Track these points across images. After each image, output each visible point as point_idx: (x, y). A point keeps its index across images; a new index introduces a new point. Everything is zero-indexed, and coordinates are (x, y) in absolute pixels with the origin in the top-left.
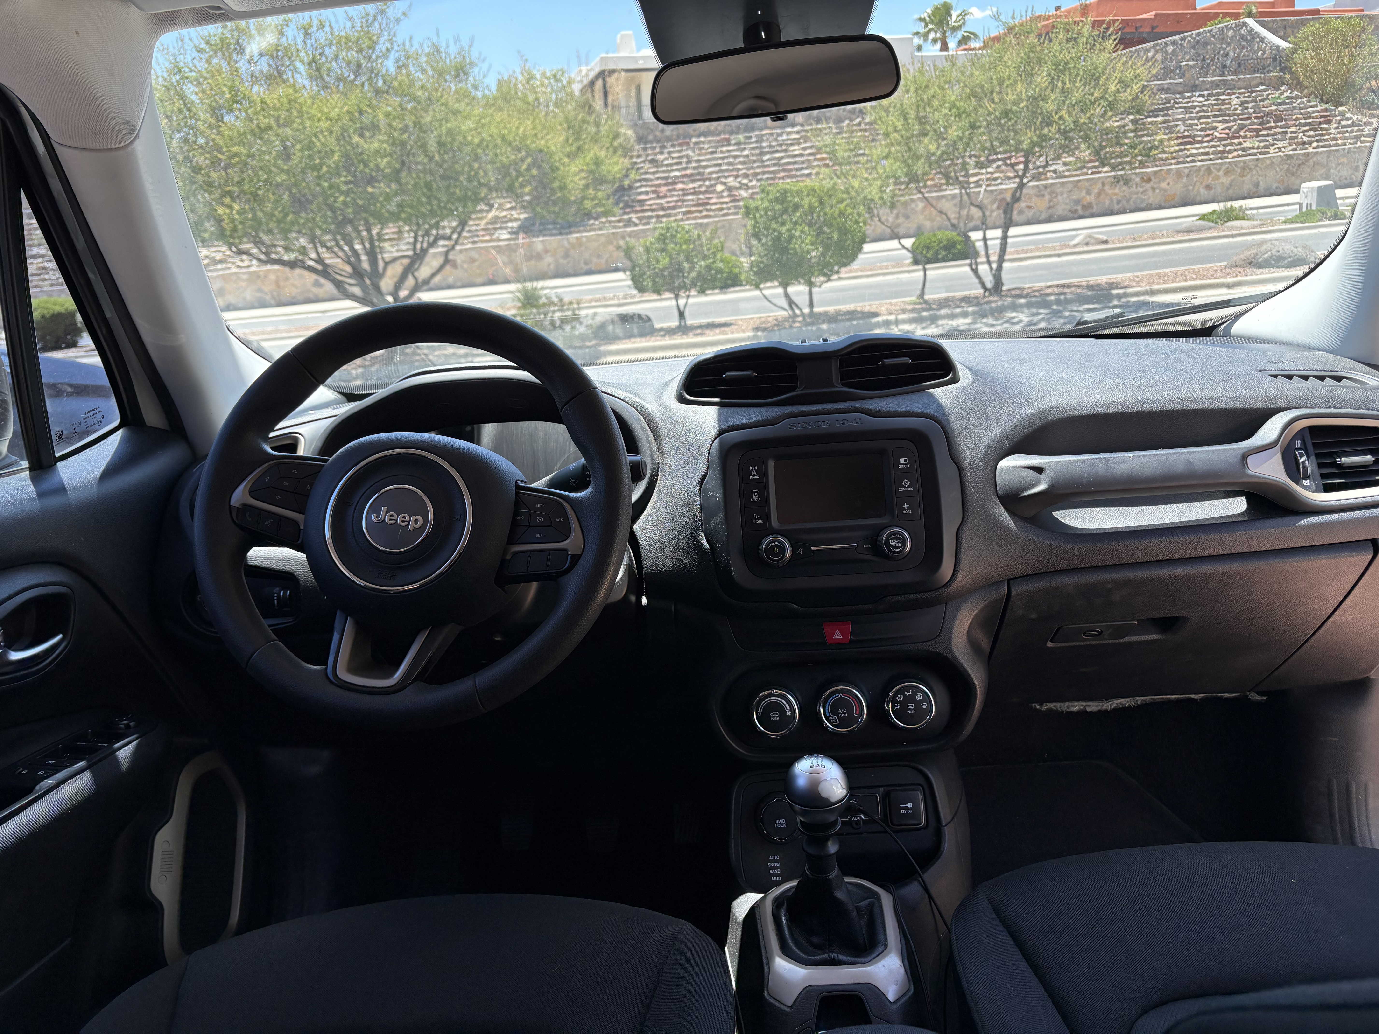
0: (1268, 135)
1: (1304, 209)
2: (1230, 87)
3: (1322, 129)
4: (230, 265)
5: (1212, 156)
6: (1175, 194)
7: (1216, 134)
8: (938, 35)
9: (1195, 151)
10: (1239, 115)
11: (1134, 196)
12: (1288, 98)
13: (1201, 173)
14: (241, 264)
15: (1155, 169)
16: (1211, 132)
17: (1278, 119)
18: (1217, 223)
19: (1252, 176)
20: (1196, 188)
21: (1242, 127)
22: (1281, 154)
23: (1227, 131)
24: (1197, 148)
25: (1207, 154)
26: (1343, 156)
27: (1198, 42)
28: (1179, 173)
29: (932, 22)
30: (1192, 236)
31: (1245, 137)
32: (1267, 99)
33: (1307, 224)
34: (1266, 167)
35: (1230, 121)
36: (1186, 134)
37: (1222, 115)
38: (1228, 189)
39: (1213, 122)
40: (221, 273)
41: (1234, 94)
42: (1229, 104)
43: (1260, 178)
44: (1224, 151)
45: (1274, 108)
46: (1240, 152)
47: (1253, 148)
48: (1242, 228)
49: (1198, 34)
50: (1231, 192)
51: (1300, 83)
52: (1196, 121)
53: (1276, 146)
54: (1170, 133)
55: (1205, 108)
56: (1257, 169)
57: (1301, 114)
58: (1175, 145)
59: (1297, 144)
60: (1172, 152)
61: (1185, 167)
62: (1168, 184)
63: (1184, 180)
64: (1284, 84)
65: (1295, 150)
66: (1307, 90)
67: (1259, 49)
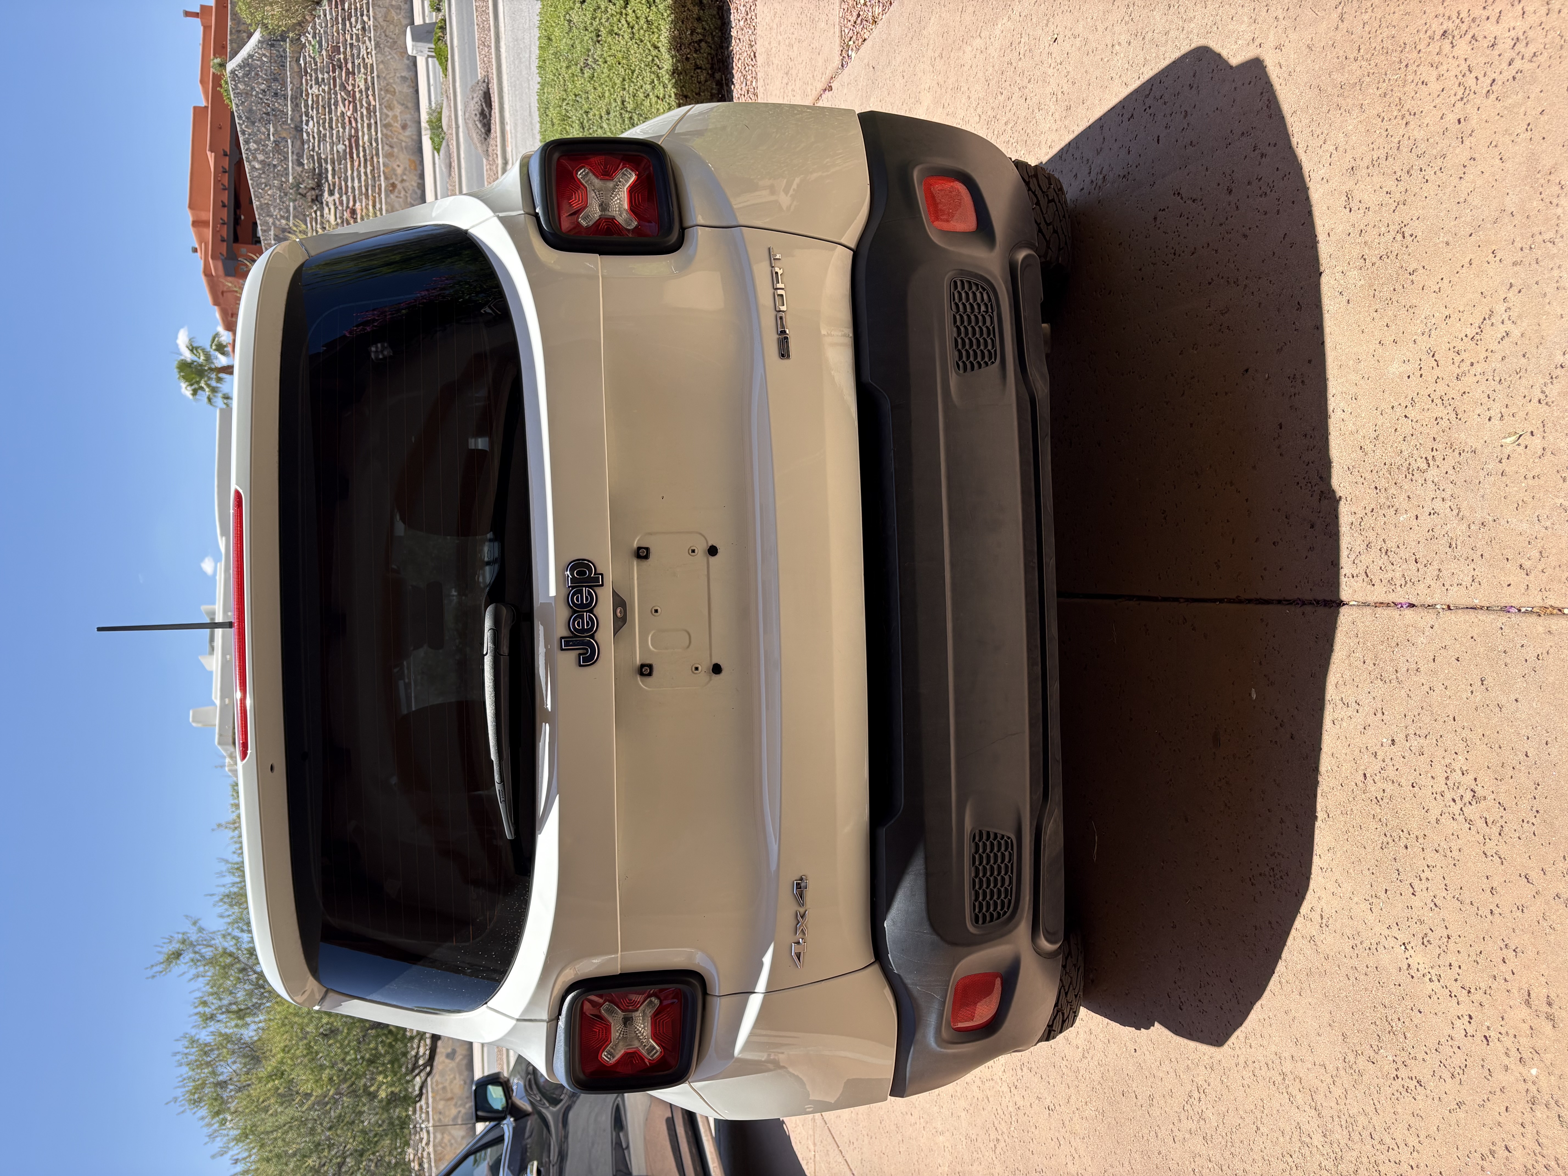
0: (353, 63)
1: (433, 54)
2: (299, 93)
3: (350, 8)
4: (425, 1154)
5: (372, 121)
6: (409, 160)
7: (349, 114)
8: (213, 376)
9: (366, 138)
10: (330, 89)
11: (409, 199)
12: (314, 37)
13: (389, 133)
14: (424, 1142)
15: (382, 178)
16: (347, 118)
17: (336, 49)
18: (443, 138)
19: (395, 83)
20: (404, 139)
21: (343, 87)
22: (374, 52)
23: (347, 102)
24: (363, 135)
25: (369, 126)
27: (247, 118)
28: (389, 155)
29: (198, 382)
30: (455, 164)
31: (354, 85)
32: (314, 59)
33: (449, 57)
34: (387, 69)
35: (336, 97)
36: (347, 143)
37: (329, 106)
38: (407, 107)
39: (336, 115)
40: (433, 1164)
41: (307, 90)
42: (317, 96)
43: (398, 75)
44: (368, 109)
45: (324, 52)
46: (370, 92)
47: (366, 80)
48: (450, 116)
49: (240, 118)
50: (410, 105)
51: (300, 24)
52: (334, 132)
53: (365, 56)
54: (345, 160)
55: (321, 122)
56: (388, 77)
57: (332, 26)
58: (358, 156)
59: (364, 35)
60: (366, 160)
61: (383, 149)
62: (399, 166)
63: (396, 150)
64: (299, 39)
65: (370, 38)
66: (307, 17)
67: (260, 59)
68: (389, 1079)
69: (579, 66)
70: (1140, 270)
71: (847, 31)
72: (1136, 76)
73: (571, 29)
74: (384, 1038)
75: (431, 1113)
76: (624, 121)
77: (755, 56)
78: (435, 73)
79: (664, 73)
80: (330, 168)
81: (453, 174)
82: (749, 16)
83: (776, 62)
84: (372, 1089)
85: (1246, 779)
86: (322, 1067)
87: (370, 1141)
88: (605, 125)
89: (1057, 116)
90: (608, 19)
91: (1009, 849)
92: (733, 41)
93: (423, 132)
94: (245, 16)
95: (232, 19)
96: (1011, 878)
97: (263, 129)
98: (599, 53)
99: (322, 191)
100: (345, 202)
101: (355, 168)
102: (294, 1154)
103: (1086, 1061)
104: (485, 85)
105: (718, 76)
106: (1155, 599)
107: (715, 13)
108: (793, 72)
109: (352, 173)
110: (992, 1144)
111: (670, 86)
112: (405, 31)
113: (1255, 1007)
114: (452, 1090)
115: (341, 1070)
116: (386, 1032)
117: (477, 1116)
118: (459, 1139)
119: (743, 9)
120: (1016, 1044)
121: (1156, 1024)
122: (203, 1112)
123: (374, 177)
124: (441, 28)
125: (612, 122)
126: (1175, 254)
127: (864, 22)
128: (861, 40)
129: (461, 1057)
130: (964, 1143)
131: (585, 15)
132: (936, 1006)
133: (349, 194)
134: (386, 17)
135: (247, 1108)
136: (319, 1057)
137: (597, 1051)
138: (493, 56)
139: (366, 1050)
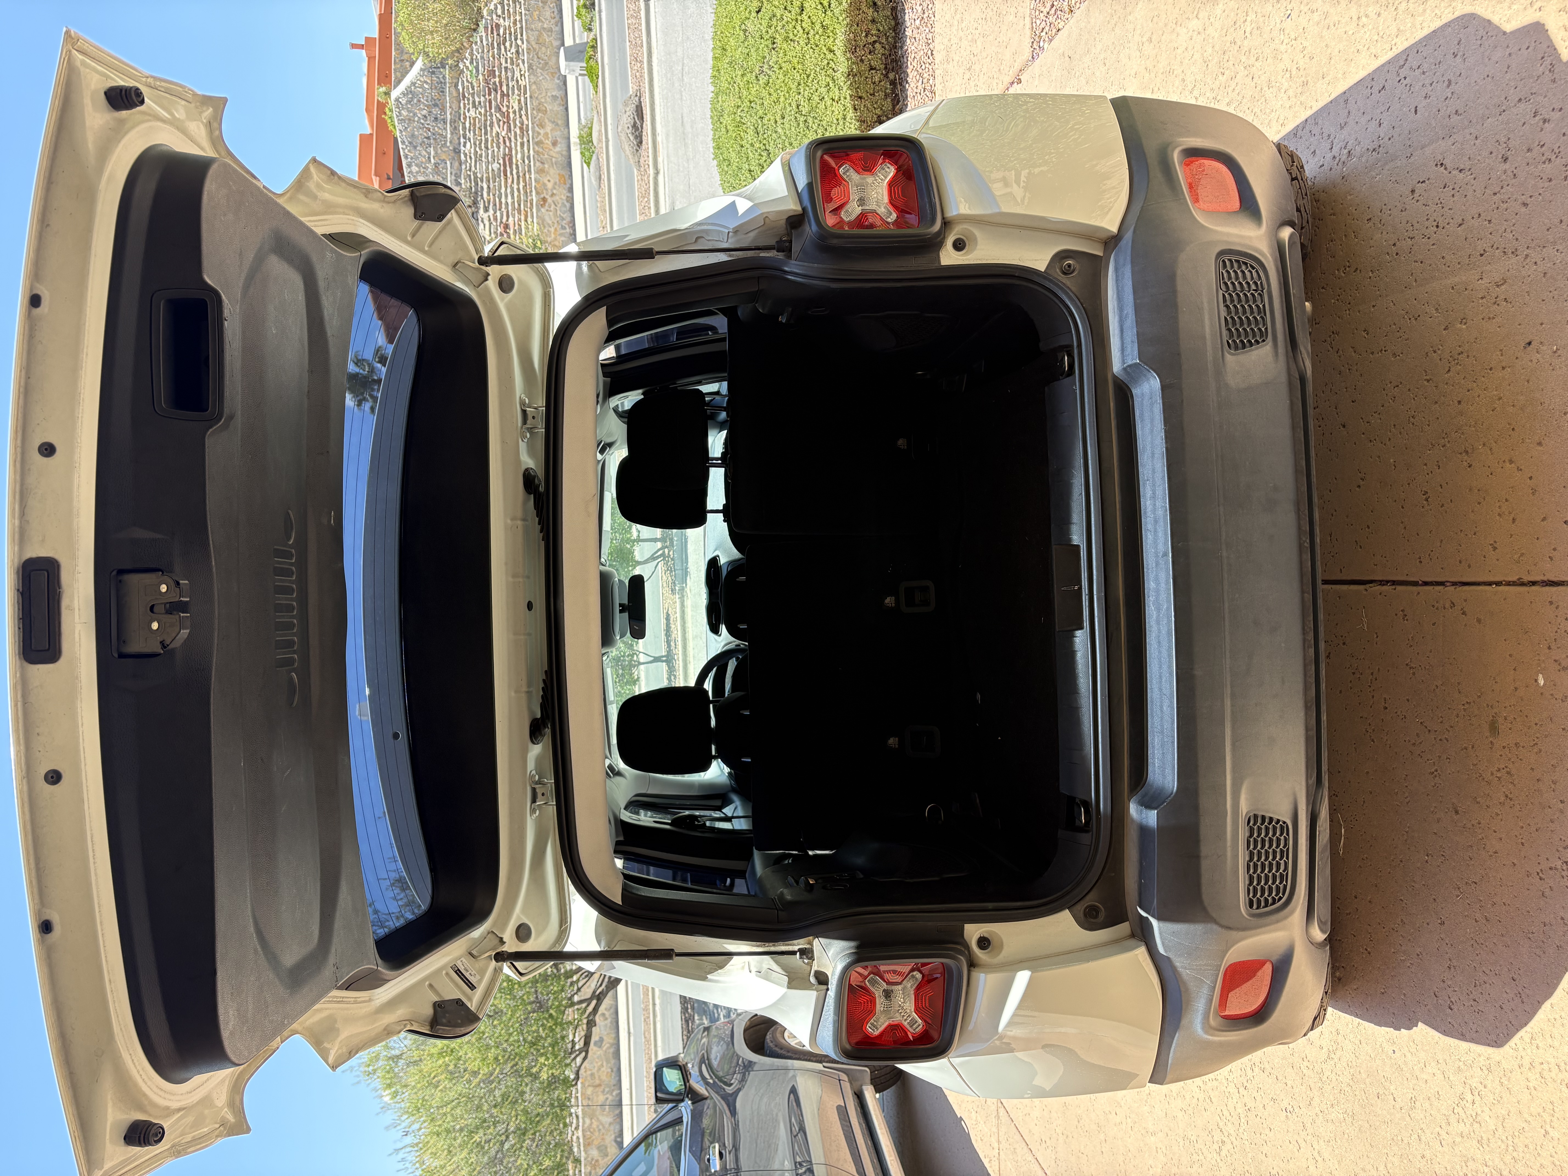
0: (508, 85)
1: (585, 72)
2: (457, 116)
3: (505, 33)
4: (575, 1138)
5: (525, 140)
6: (559, 174)
7: (504, 134)
9: (519, 156)
10: (486, 111)
11: (559, 212)
12: (471, 63)
13: (541, 150)
14: (574, 1126)
15: (534, 193)
16: (501, 138)
17: (492, 73)
18: (593, 152)
19: (546, 102)
20: (554, 155)
21: (499, 109)
22: (527, 74)
23: (501, 123)
24: (517, 153)
25: (522, 144)
26: (531, 15)
27: (410, 143)
28: (540, 171)
30: (605, 177)
31: (508, 107)
32: (471, 83)
33: (600, 74)
34: (539, 89)
35: (492, 119)
36: (501, 161)
37: (485, 127)
38: (557, 125)
39: (491, 135)
40: (582, 1148)
41: (464, 113)
42: (474, 119)
43: (549, 94)
44: (521, 129)
45: (481, 77)
46: (523, 112)
47: (519, 101)
48: (600, 131)
49: (403, 143)
50: (560, 122)
51: (458, 51)
52: (490, 152)
53: (519, 79)
54: (500, 177)
55: (478, 143)
56: (540, 97)
57: (488, 51)
58: (512, 174)
59: (518, 58)
60: (518, 177)
61: (534, 165)
62: (549, 181)
63: (546, 166)
64: (457, 65)
65: (523, 61)
66: (465, 44)
67: (422, 87)
68: (550, 1061)
69: (754, 74)
70: (1394, 245)
71: (1038, 22)
72: (1388, 47)
73: (746, 37)
74: (545, 1022)
75: (580, 1099)
76: (799, 125)
77: (932, 54)
78: (584, 91)
79: (839, 76)
80: (485, 186)
81: (602, 186)
82: (926, 15)
83: (956, 58)
84: (534, 1070)
85: (1532, 769)
86: (488, 1047)
87: (534, 1120)
88: (779, 130)
89: (1291, 93)
90: (784, 26)
91: (1285, 835)
92: (908, 40)
93: (573, 148)
94: (407, 46)
95: (396, 49)
96: (1286, 864)
97: (424, 153)
98: (774, 59)
99: (478, 208)
100: (499, 218)
101: (508, 185)
102: (461, 1130)
103: (1332, 1062)
104: (637, 99)
105: (891, 76)
106: (1415, 584)
107: (889, 14)
108: (977, 67)
109: (506, 190)
110: (1216, 1146)
111: (845, 88)
112: (558, 53)
113: (1543, 1007)
114: (599, 1077)
115: (505, 1050)
116: (547, 1016)
117: (657, 1098)
118: (607, 1126)
119: (919, 9)
120: (1283, 1036)
121: (1420, 1024)
122: (377, 1083)
123: (526, 192)
124: (593, 47)
125: (787, 126)
126: (1437, 227)
127: (1059, 12)
128: (1054, 31)
129: (608, 1045)
130: (1181, 1144)
131: (761, 24)
132: (1205, 991)
133: (503, 209)
134: (538, 40)
135: (419, 1083)
136: (485, 1036)
137: (863, 1021)
138: (646, 70)
139: (528, 1032)
